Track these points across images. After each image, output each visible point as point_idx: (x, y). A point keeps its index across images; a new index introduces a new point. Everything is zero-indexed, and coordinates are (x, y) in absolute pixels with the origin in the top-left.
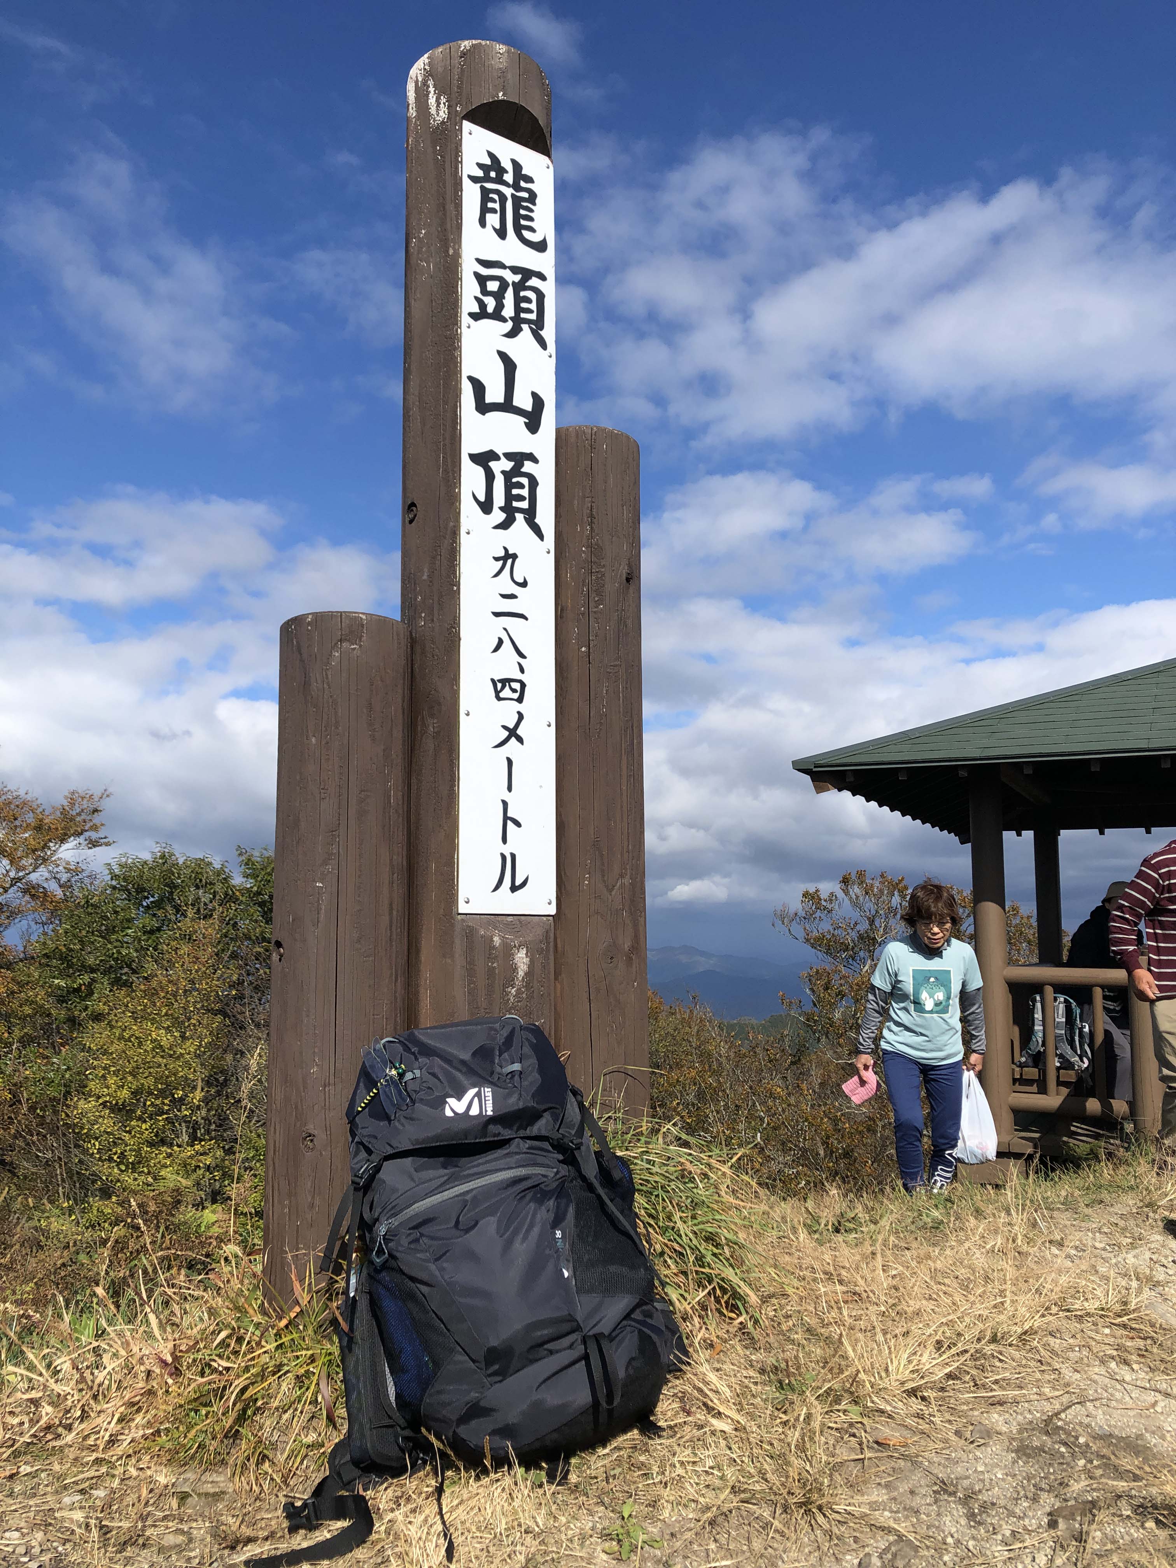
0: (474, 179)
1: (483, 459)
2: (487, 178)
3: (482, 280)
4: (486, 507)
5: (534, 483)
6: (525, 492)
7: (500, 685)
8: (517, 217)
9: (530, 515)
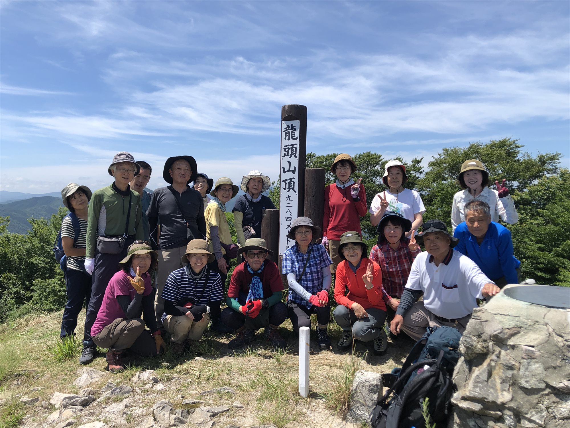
0: (284, 131)
1: (284, 181)
2: (286, 130)
3: (285, 149)
4: (285, 189)
5: (294, 182)
6: (292, 185)
7: (287, 219)
8: (292, 135)
9: (293, 189)
